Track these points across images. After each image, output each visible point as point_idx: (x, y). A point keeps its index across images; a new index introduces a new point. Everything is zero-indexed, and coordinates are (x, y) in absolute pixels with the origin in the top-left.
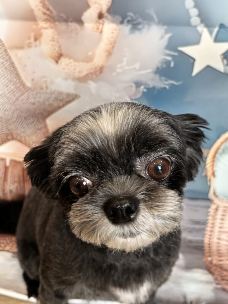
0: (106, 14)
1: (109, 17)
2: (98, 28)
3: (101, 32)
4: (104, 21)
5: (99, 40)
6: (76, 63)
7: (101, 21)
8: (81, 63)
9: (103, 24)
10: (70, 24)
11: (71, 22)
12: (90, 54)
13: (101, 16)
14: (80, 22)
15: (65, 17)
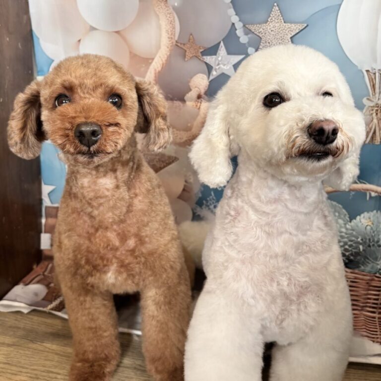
0: (204, 96)
1: (206, 97)
2: (197, 106)
3: (199, 108)
4: (201, 100)
5: (198, 114)
6: (178, 132)
7: (200, 101)
8: (181, 132)
9: (201, 103)
10: (175, 102)
11: (176, 100)
12: (189, 125)
13: (199, 97)
14: (183, 100)
15: (171, 96)
